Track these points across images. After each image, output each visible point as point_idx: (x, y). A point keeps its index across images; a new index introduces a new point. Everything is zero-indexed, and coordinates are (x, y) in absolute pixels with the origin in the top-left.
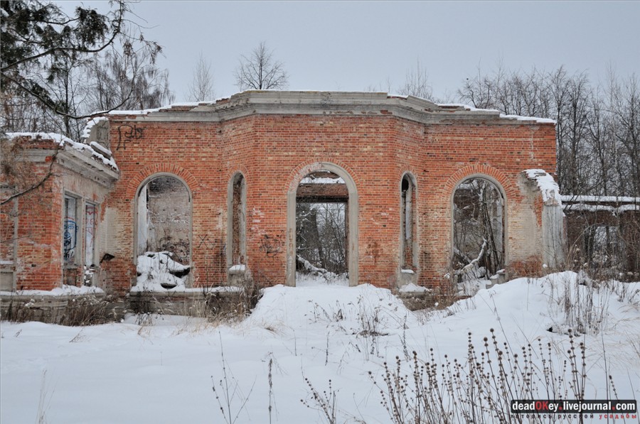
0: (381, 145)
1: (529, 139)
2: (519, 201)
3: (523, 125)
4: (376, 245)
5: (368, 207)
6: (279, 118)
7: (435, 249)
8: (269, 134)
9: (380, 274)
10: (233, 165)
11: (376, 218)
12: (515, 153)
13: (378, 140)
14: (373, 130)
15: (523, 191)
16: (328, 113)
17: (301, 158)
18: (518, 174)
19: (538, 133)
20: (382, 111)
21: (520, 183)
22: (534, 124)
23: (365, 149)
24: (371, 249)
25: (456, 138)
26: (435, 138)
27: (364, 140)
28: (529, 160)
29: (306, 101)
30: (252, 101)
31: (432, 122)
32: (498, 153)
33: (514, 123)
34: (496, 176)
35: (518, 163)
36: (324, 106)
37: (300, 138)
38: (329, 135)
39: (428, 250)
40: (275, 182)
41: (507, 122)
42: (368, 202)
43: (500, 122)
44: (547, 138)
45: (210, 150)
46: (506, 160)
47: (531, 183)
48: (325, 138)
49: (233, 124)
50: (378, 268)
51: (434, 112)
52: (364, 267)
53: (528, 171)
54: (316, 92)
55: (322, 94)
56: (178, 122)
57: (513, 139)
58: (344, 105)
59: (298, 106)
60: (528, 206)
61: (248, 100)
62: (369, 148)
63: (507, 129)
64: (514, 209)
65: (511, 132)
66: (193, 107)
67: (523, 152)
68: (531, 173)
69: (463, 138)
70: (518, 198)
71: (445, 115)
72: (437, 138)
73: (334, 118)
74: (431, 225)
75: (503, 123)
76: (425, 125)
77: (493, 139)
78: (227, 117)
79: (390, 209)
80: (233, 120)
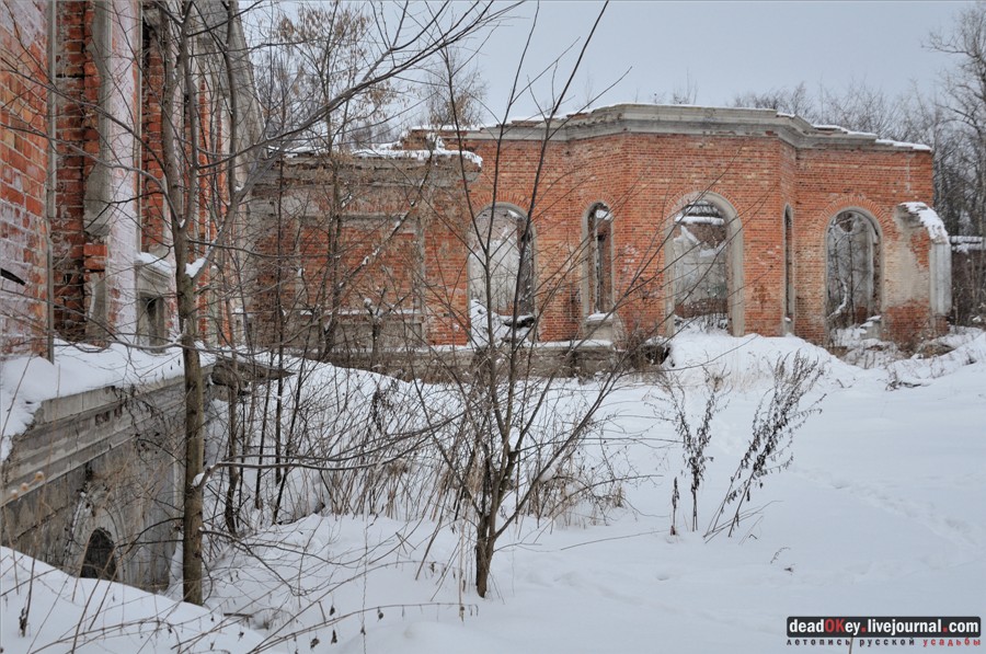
0: (766, 171)
1: (906, 168)
2: (896, 239)
3: (899, 152)
4: (763, 289)
5: (753, 244)
6: (653, 138)
7: (809, 294)
8: (641, 157)
9: (768, 322)
10: (590, 194)
11: (763, 257)
12: (891, 184)
13: (763, 166)
14: (757, 154)
15: (900, 227)
16: (708, 133)
17: (679, 186)
18: (894, 208)
19: (914, 161)
20: (767, 132)
21: (896, 218)
22: (911, 151)
23: (749, 177)
24: (757, 294)
25: (830, 165)
26: (808, 164)
27: (748, 165)
28: (906, 192)
29: (687, 118)
30: (627, 116)
31: (804, 146)
32: (874, 183)
33: (890, 149)
34: (872, 210)
35: (894, 195)
36: (704, 125)
37: (678, 162)
38: (709, 158)
39: (801, 295)
40: (650, 214)
41: (883, 148)
42: (756, 238)
43: (874, 148)
44: (924, 167)
45: (556, 175)
46: (882, 191)
47: (912, 218)
48: (705, 162)
49: (588, 144)
50: (765, 315)
51: (810, 135)
52: (750, 314)
53: (908, 204)
54: (699, 108)
55: (707, 110)
56: (517, 141)
57: (888, 168)
58: (726, 124)
59: (675, 124)
60: (905, 243)
61: (620, 115)
62: (753, 175)
63: (883, 156)
64: (890, 247)
65: (887, 159)
66: (538, 123)
67: (899, 183)
68: (912, 206)
69: (837, 166)
70: (894, 234)
71: (820, 138)
72: (809, 165)
73: (714, 139)
74: (804, 265)
75: (879, 149)
76: (798, 151)
77: (868, 167)
78: (579, 135)
79: (778, 247)
80: (590, 140)
